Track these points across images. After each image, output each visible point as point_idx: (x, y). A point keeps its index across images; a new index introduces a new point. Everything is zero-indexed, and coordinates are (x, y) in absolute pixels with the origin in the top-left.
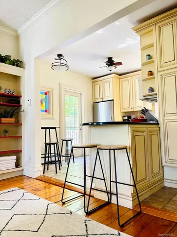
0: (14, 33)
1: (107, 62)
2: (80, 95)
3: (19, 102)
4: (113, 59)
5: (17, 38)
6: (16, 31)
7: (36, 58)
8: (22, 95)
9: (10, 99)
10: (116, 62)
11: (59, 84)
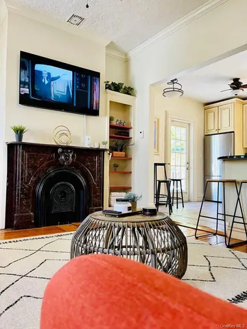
0: (123, 57)
1: (232, 84)
2: (187, 125)
3: (128, 134)
4: (240, 81)
5: (127, 61)
6: (126, 55)
7: (152, 85)
8: (132, 126)
9: (119, 130)
10: (244, 84)
11: (166, 112)
